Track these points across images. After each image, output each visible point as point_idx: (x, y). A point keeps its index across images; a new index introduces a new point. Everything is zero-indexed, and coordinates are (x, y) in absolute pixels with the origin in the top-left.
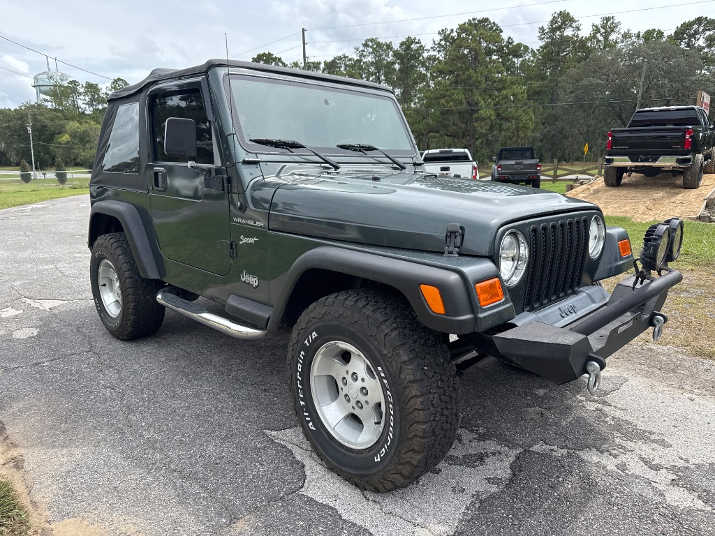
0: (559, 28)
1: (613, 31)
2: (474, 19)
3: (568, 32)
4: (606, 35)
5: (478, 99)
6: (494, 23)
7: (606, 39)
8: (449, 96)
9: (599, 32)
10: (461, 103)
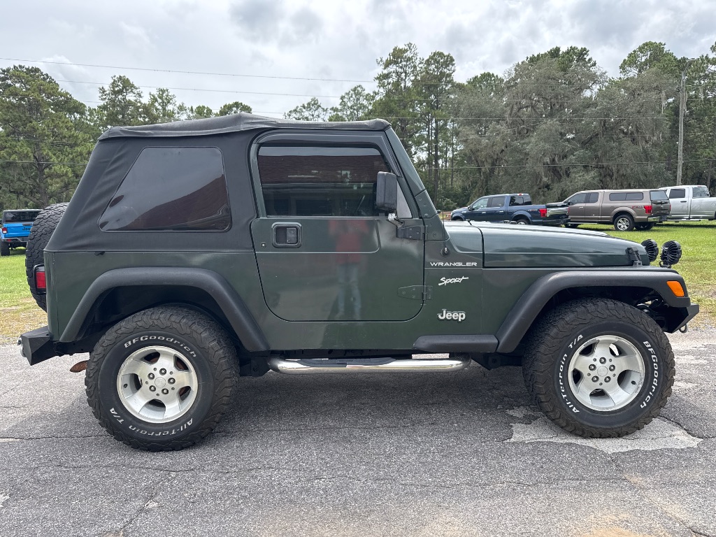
0: (120, 92)
1: (169, 102)
2: (20, 66)
3: (131, 97)
4: (164, 105)
5: (47, 155)
6: (47, 75)
7: (164, 109)
8: (10, 148)
9: (157, 101)
10: (27, 156)
